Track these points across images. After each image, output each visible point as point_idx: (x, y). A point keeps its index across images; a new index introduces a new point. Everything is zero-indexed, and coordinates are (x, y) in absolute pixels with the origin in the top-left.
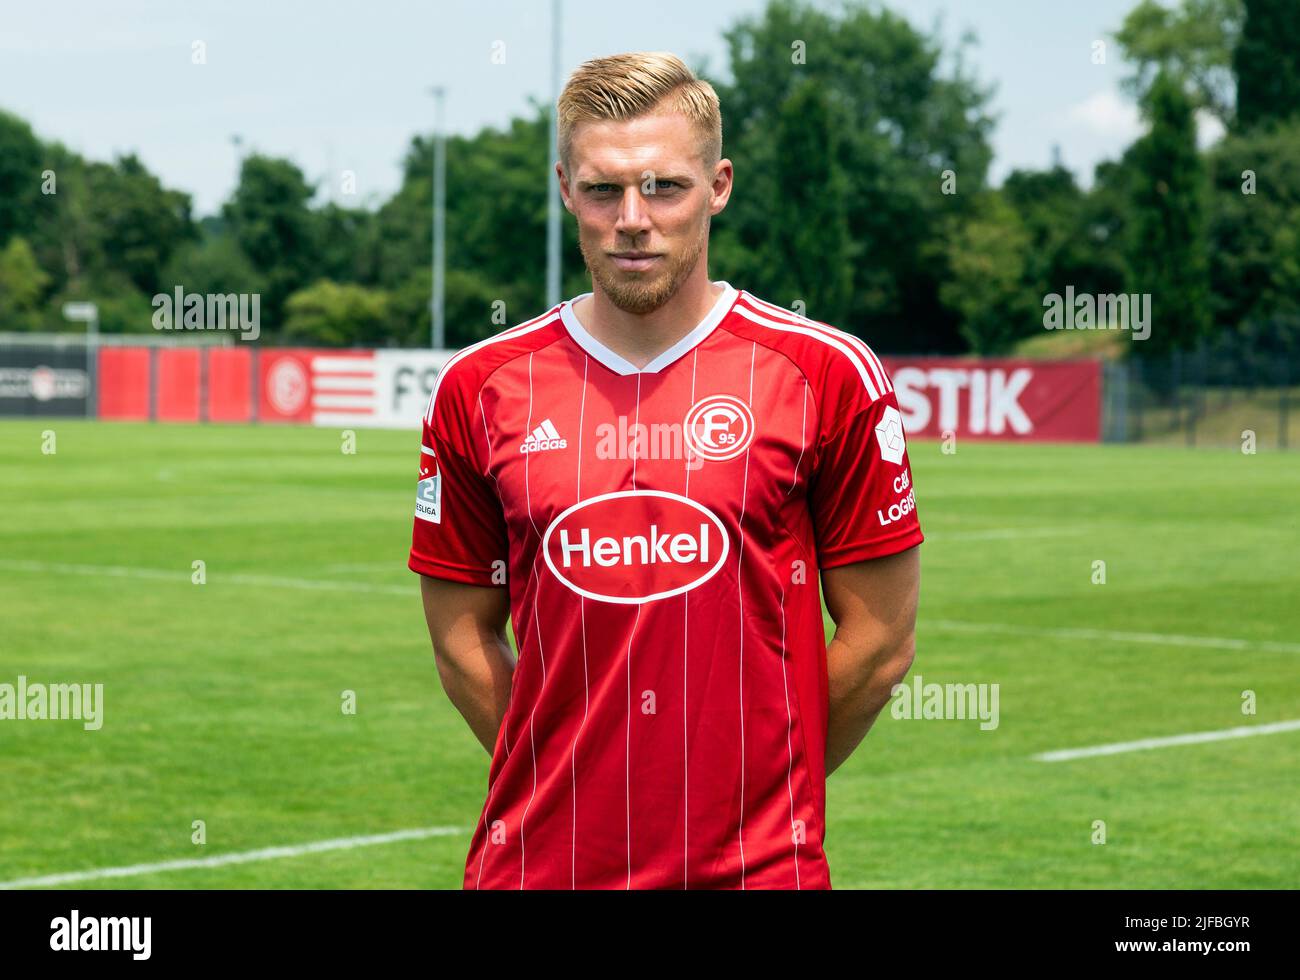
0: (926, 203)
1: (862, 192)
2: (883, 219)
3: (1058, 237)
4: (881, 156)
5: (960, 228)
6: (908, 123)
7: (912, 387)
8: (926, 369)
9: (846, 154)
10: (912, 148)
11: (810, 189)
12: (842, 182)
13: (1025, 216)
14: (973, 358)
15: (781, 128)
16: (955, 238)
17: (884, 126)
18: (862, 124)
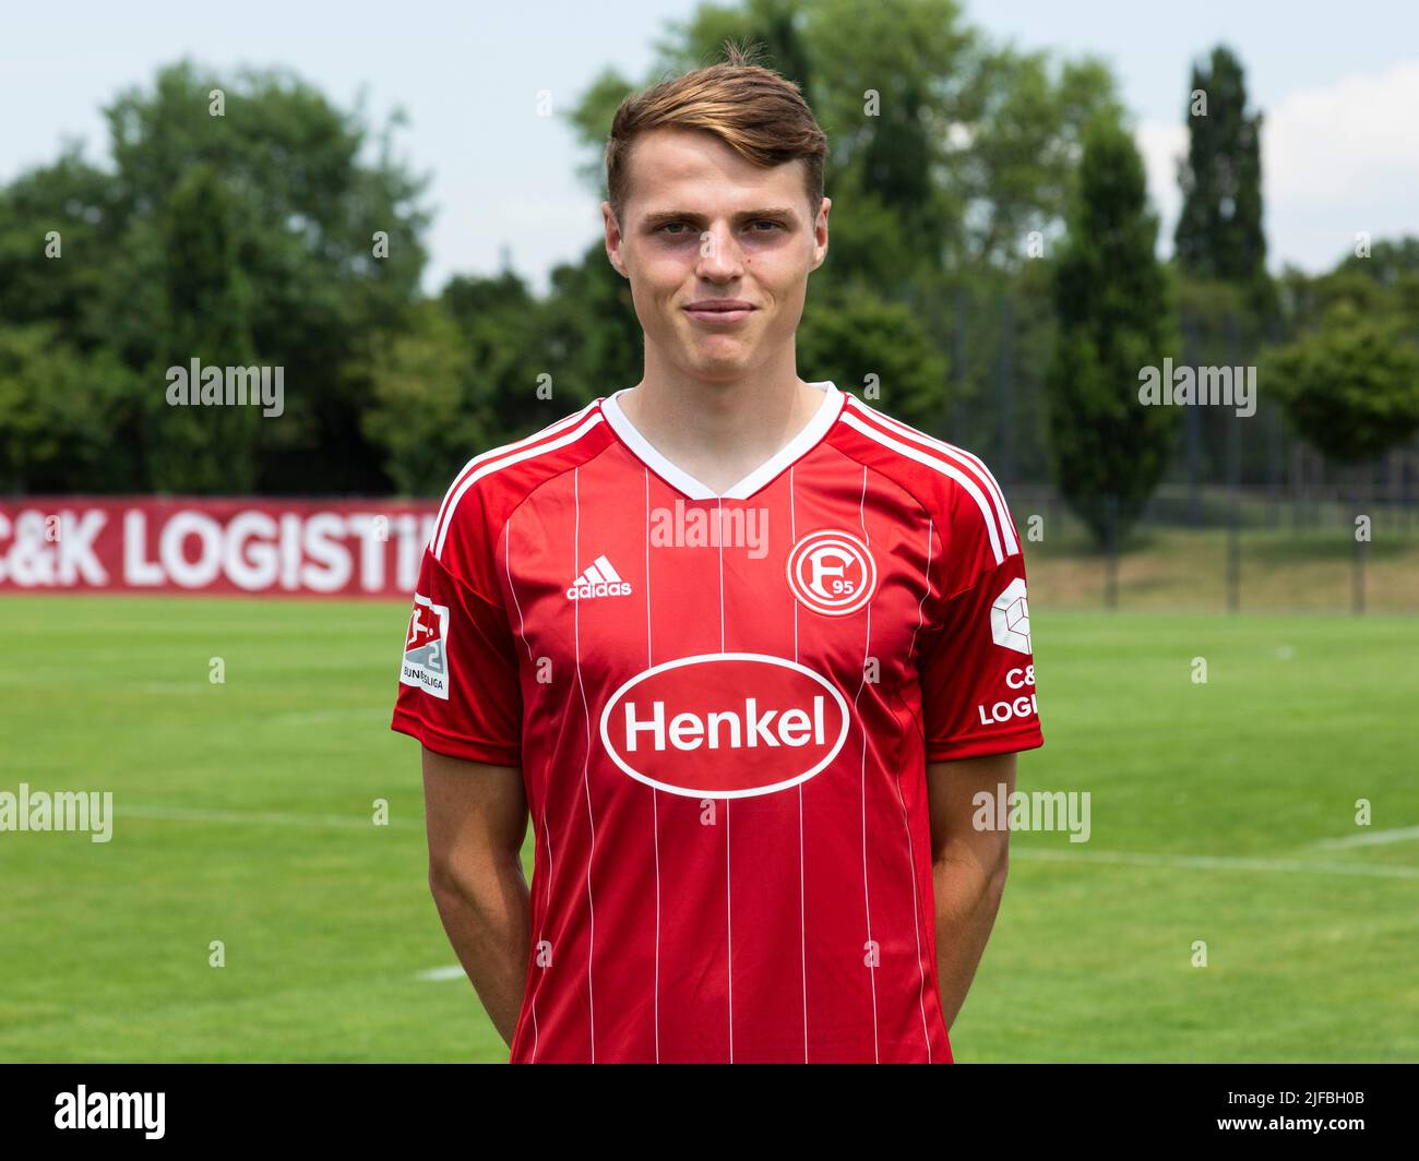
0: (349, 315)
1: (272, 302)
2: (295, 334)
3: (504, 357)
4: (293, 258)
5: (388, 346)
6: (327, 220)
7: (328, 537)
8: (344, 514)
9: (250, 257)
10: (332, 250)
11: (206, 299)
12: (243, 290)
13: (467, 330)
14: (402, 502)
15: (169, 224)
16: (380, 357)
17: (296, 223)
18: (272, 220)
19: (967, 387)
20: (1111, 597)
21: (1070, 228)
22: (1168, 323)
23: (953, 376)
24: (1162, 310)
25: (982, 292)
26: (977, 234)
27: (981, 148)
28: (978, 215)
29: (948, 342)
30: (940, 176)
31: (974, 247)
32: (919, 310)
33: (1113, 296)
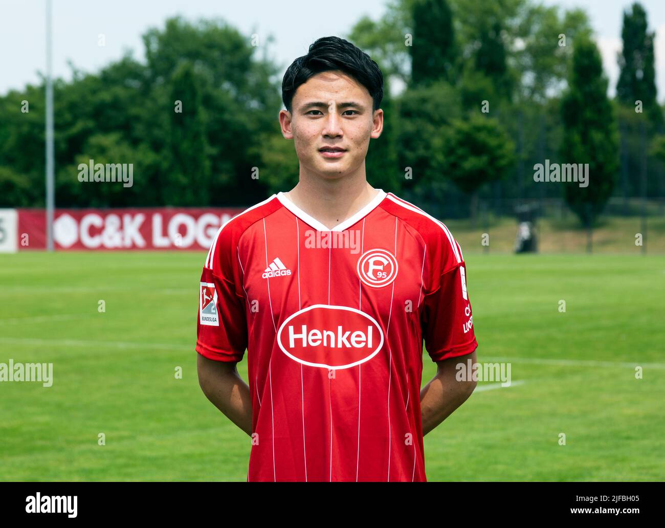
0: (251, 126)
1: (217, 121)
2: (227, 135)
4: (226, 102)
5: (268, 140)
6: (239, 84)
9: (208, 101)
10: (241, 98)
12: (204, 115)
15: (170, 88)
16: (265, 145)
17: (226, 85)
18: (217, 85)
19: (524, 155)
20: (589, 248)
21: (569, 84)
22: (614, 126)
23: (518, 150)
24: (611, 120)
25: (529, 113)
26: (529, 87)
27: (529, 49)
28: (528, 79)
29: (515, 135)
30: (511, 62)
31: (526, 93)
32: (502, 121)
33: (588, 114)
